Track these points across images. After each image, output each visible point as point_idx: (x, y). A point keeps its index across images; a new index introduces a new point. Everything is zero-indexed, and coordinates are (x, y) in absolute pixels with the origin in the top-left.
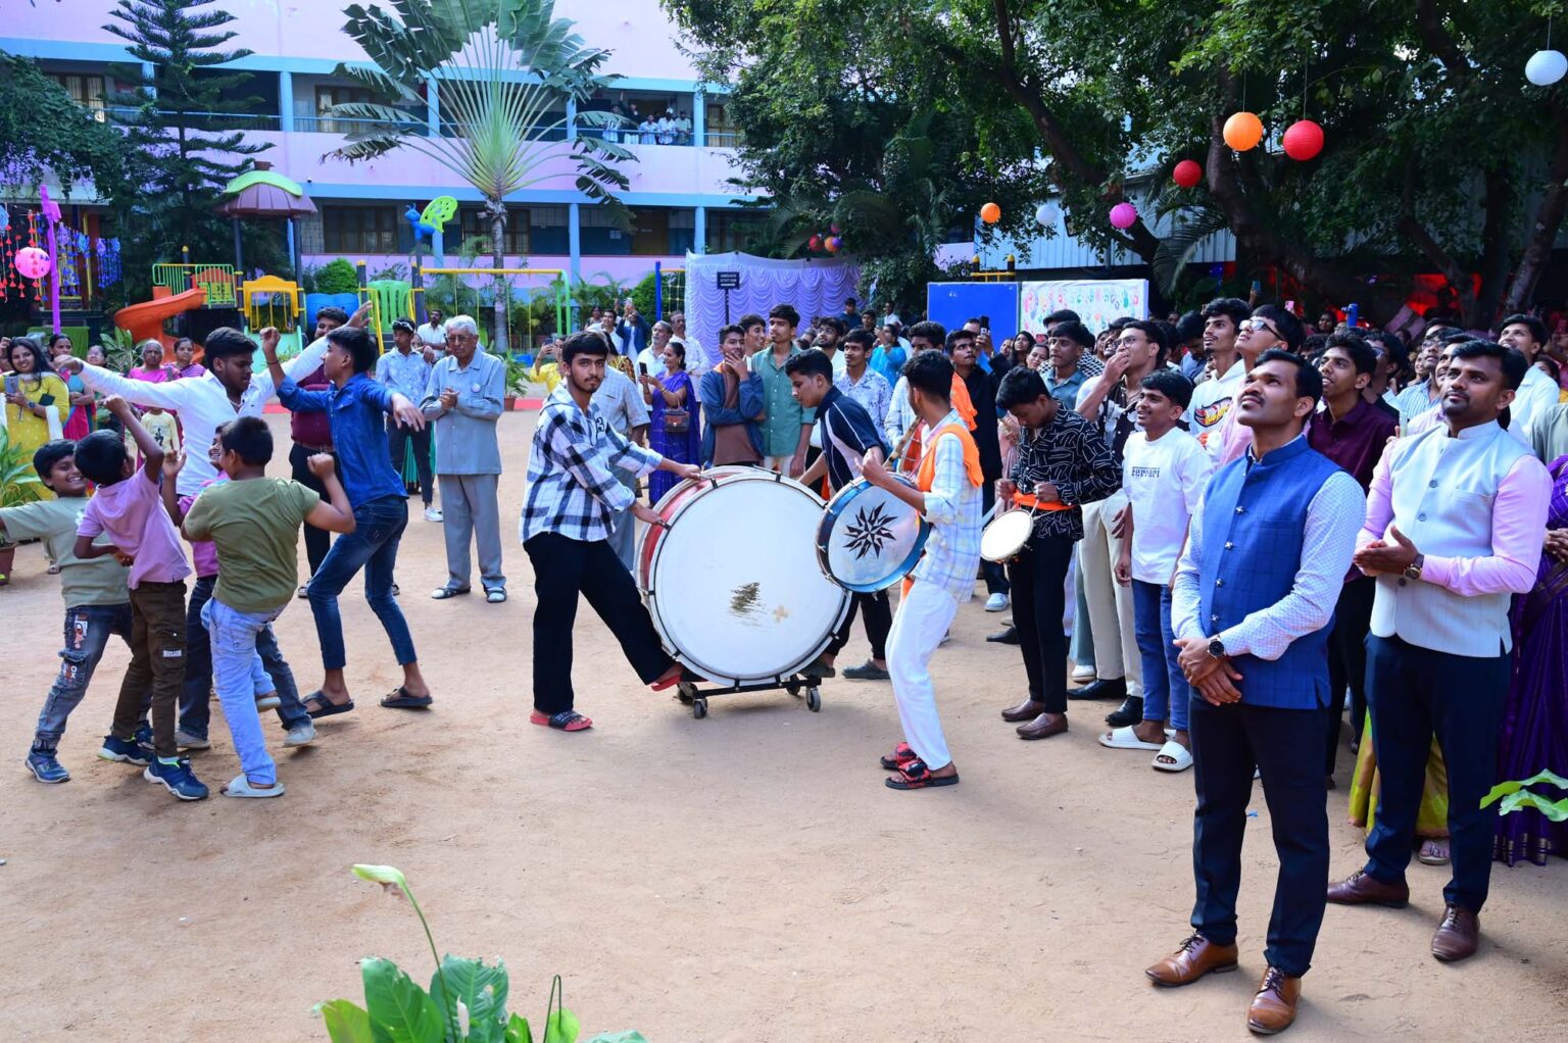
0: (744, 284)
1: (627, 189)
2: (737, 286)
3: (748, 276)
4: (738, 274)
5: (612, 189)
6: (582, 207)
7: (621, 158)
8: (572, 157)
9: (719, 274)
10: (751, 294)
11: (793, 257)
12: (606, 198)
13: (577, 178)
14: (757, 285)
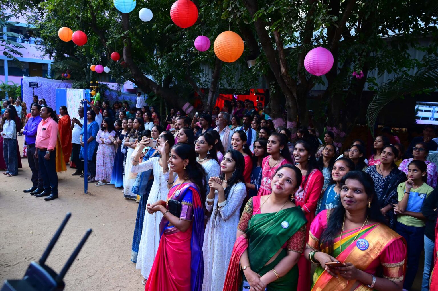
0: (40, 86)
1: (22, 56)
2: (37, 87)
3: (42, 84)
4: (37, 83)
5: (17, 57)
6: (8, 61)
7: (20, 48)
8: (1, 45)
9: (30, 83)
10: (43, 90)
11: (57, 79)
12: (14, 59)
13: (3, 52)
14: (45, 87)
